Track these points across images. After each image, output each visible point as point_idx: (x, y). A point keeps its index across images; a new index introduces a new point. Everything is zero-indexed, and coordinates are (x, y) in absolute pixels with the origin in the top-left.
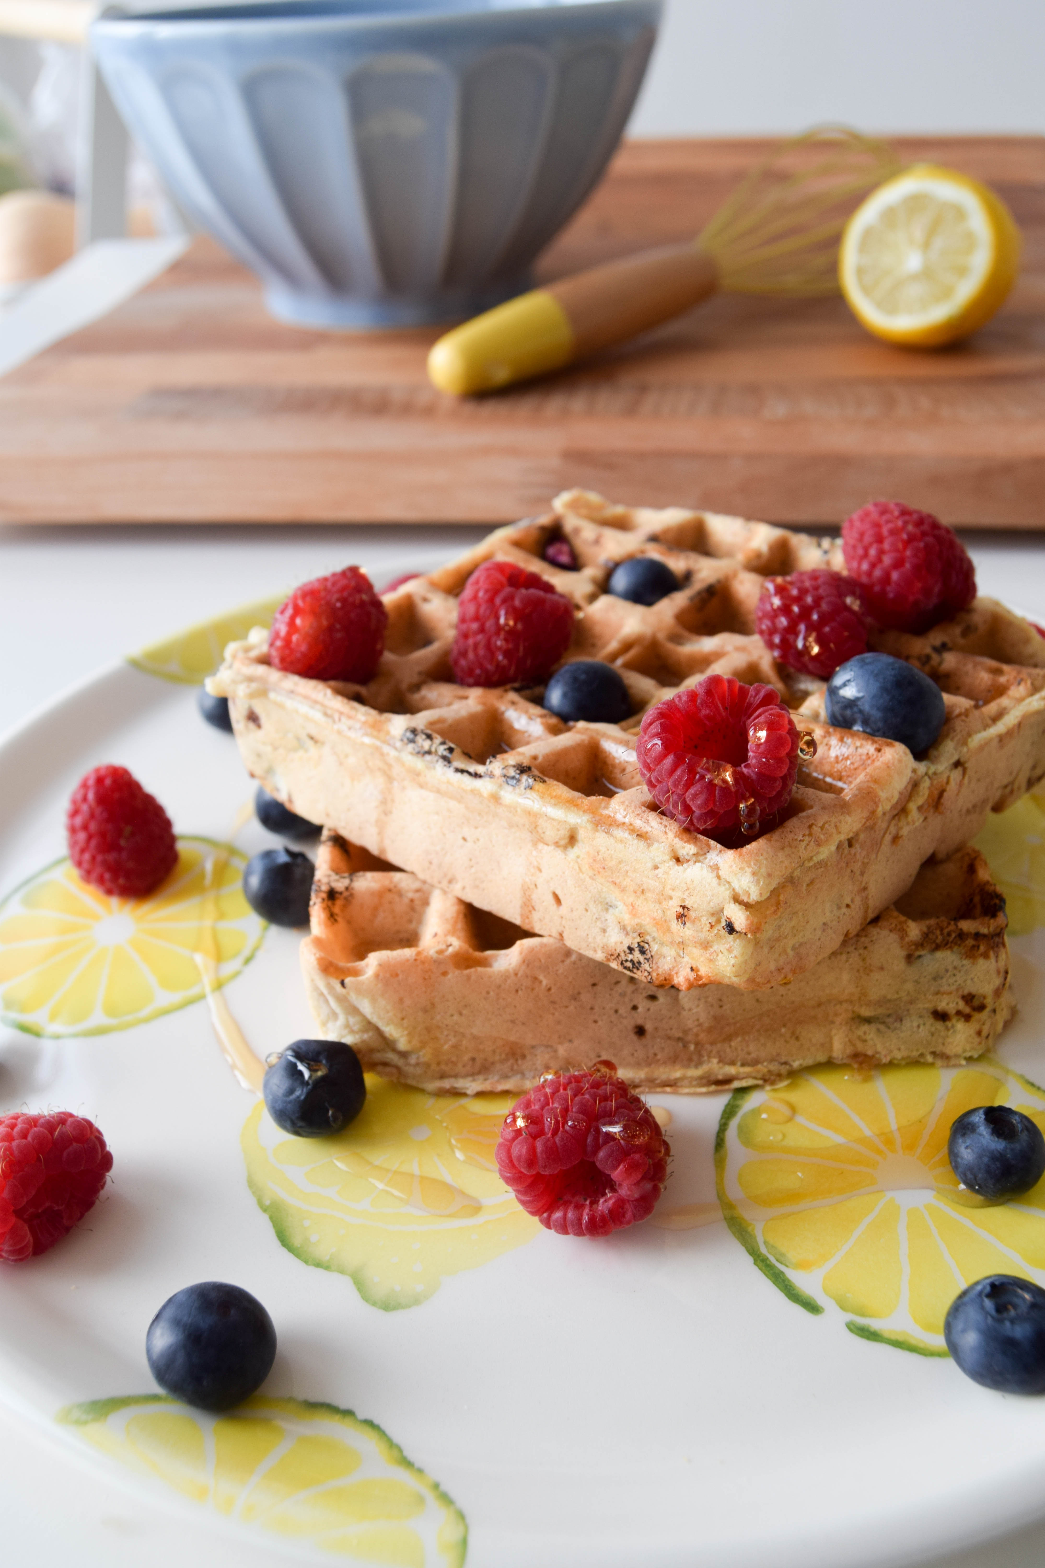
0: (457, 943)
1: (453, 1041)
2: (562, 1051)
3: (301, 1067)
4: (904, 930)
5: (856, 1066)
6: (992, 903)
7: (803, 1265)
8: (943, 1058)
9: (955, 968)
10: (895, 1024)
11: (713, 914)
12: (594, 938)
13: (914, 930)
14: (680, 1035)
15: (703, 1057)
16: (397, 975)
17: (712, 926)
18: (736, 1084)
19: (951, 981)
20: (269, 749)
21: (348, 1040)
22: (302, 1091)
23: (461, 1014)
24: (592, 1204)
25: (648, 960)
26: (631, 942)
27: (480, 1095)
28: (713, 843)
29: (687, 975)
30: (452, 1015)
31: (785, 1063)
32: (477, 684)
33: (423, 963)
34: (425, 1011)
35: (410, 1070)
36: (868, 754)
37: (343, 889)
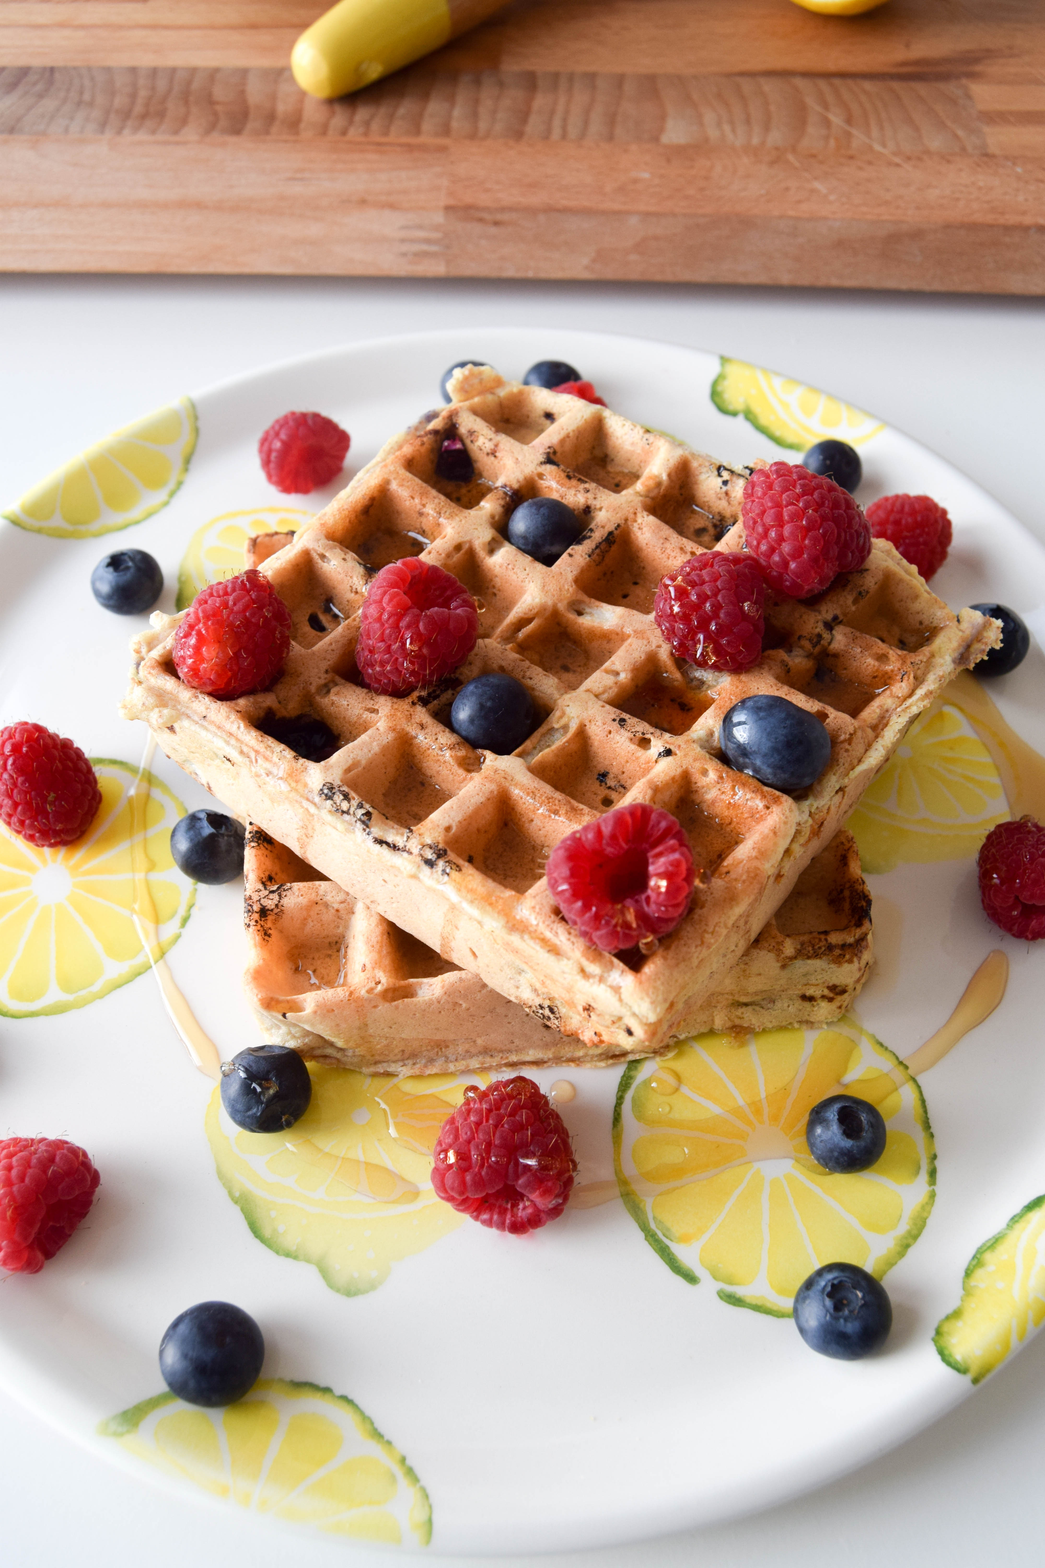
0: (385, 979)
1: (385, 1042)
2: (480, 1041)
3: (254, 1085)
4: (780, 950)
5: (733, 1034)
6: (859, 905)
7: (685, 1239)
8: (809, 1024)
9: (823, 970)
10: (769, 1005)
11: (615, 1019)
12: (509, 987)
13: (789, 948)
16: (333, 1011)
17: (613, 1024)
18: (631, 1057)
19: (819, 977)
20: (185, 750)
21: (291, 1044)
22: (258, 1108)
23: (391, 1028)
24: (513, 1206)
25: (557, 1018)
26: (541, 1001)
28: (617, 961)
29: (592, 1036)
30: (383, 1029)
32: (384, 692)
33: (355, 1001)
35: (347, 1059)
36: (757, 808)
37: (273, 907)
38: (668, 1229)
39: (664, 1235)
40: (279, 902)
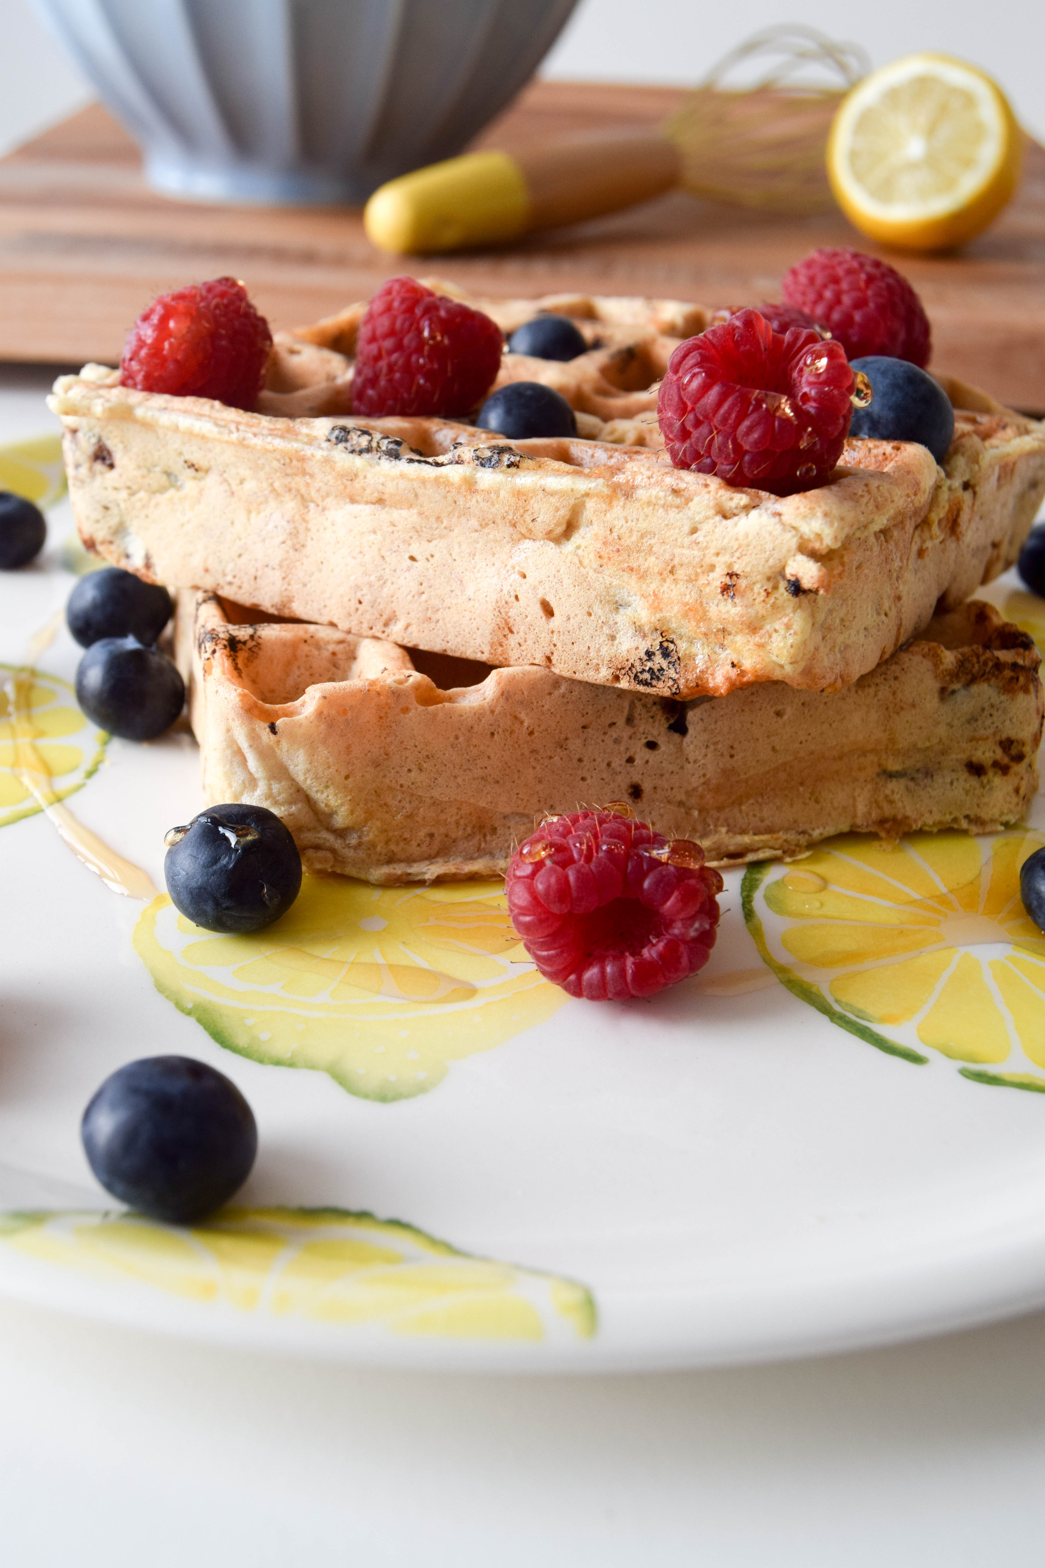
1: (407, 808)
4: (938, 655)
5: (883, 834)
6: (1019, 639)
7: (888, 1019)
8: (978, 823)
9: (992, 706)
10: (925, 780)
11: (769, 579)
12: (599, 650)
13: (949, 658)
14: (683, 797)
15: (709, 825)
16: (345, 712)
17: (768, 594)
18: (750, 857)
19: (988, 722)
20: (124, 494)
22: (230, 858)
23: (421, 769)
24: (633, 954)
25: (672, 665)
26: (649, 644)
27: (440, 882)
28: (763, 494)
29: (728, 672)
30: (410, 771)
31: (803, 832)
33: (379, 694)
34: (377, 765)
35: (350, 853)
36: (884, 454)
37: (247, 637)
38: (860, 1011)
39: (858, 1017)
40: (255, 633)
